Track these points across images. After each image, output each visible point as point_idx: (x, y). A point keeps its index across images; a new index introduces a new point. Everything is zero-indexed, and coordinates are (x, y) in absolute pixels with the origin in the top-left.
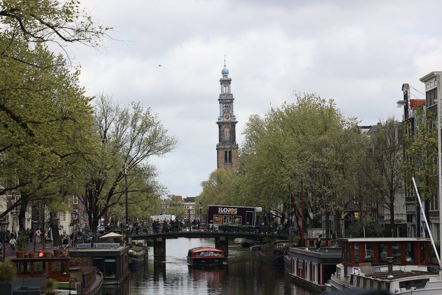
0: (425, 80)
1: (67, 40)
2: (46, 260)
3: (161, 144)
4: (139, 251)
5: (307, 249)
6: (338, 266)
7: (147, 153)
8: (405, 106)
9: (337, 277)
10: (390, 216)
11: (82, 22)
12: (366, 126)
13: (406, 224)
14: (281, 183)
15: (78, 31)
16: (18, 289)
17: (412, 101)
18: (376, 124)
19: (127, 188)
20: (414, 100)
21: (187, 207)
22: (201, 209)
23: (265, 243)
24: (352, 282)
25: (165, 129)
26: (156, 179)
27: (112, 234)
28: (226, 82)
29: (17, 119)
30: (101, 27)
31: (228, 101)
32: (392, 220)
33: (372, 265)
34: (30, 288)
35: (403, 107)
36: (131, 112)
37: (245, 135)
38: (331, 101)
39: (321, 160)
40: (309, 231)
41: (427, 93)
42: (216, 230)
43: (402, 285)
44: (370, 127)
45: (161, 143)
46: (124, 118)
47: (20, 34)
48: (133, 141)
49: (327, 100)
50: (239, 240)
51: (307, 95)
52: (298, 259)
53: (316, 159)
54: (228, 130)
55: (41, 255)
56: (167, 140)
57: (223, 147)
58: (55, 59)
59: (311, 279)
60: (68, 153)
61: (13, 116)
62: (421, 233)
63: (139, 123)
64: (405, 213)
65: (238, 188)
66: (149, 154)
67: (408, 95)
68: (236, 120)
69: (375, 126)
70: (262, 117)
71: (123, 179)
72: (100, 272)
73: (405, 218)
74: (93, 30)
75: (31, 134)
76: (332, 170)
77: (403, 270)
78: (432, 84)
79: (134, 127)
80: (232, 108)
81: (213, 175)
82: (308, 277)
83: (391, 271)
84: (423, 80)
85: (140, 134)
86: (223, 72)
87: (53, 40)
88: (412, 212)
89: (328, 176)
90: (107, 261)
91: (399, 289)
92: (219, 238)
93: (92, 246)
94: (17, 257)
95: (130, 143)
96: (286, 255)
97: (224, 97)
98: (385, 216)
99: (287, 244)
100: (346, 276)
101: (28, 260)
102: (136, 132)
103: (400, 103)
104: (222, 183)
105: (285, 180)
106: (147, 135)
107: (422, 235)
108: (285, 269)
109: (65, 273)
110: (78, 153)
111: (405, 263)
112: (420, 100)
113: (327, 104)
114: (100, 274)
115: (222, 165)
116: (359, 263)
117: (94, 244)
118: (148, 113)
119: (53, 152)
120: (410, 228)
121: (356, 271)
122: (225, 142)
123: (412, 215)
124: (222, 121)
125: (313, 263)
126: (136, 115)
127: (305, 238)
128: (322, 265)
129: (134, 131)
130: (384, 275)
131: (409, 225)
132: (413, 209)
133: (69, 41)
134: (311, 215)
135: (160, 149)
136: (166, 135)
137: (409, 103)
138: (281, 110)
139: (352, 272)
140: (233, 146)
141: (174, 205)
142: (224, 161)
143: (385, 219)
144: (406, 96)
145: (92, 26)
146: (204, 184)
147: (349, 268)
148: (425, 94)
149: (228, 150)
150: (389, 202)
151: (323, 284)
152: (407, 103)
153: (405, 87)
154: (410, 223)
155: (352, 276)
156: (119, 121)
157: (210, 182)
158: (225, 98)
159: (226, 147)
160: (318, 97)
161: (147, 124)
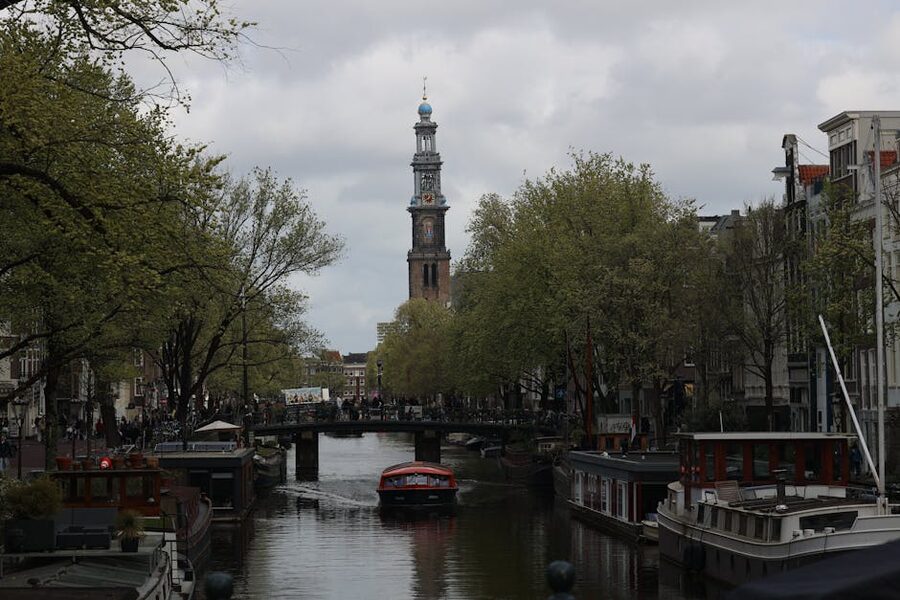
0: (829, 127)
1: (166, 47)
2: (117, 474)
3: (311, 250)
4: (270, 458)
5: (606, 454)
6: (671, 486)
7: (286, 267)
8: (788, 178)
9: (670, 508)
10: (764, 391)
11: (198, 12)
12: (708, 215)
13: (787, 406)
14: (546, 327)
15: (188, 29)
16: (65, 531)
17: (802, 168)
18: (730, 213)
19: (245, 335)
20: (805, 166)
21: (349, 372)
22: (380, 377)
23: (514, 442)
24: (700, 518)
25: (320, 220)
26: (302, 318)
27: (220, 425)
28: (426, 130)
29: (74, 201)
30: (233, 21)
31: (430, 167)
32: (769, 397)
33: (741, 486)
34: (86, 528)
35: (784, 179)
36: (255, 187)
37: (472, 233)
38: (645, 167)
39: (626, 281)
40: (601, 420)
41: (831, 152)
42: (418, 416)
43: (806, 523)
44: (715, 218)
45: (312, 248)
46: (240, 199)
47: (72, 35)
48: (257, 243)
49: (637, 166)
50: (458, 437)
51: (594, 156)
52: (587, 474)
53: (616, 280)
54: (429, 223)
55: (105, 464)
56: (323, 242)
57: (420, 256)
58: (113, 83)
59: (614, 512)
60: (172, 265)
61: (65, 195)
62: (819, 425)
63: (269, 209)
64: (787, 385)
65: (460, 335)
66: (290, 268)
67: (795, 156)
68: (447, 204)
69: (726, 218)
70: (507, 198)
71: (239, 318)
72: (207, 499)
73: (786, 395)
74: (219, 28)
75: (99, 228)
76: (646, 301)
77: (801, 494)
78: (842, 136)
79: (260, 216)
80: (439, 180)
81: (402, 311)
82: (607, 508)
83: (781, 497)
84: (824, 127)
85: (271, 230)
86: (420, 110)
87: (144, 47)
88: (801, 383)
89: (639, 313)
90: (215, 476)
91: (801, 532)
92: (423, 432)
93: (185, 447)
94: (60, 469)
95: (251, 247)
96: (557, 464)
97: (422, 160)
98: (747, 391)
99: (559, 444)
100: (688, 506)
101: (81, 475)
102: (264, 226)
103: (778, 171)
104: (420, 326)
105: (553, 321)
106: (285, 232)
107: (821, 427)
108: (555, 493)
109: (152, 500)
110: (193, 265)
111: (804, 482)
112: (818, 166)
113: (636, 173)
114: (207, 503)
115: (419, 291)
116: (715, 480)
117: (189, 443)
118: (286, 189)
119: (143, 263)
120: (797, 413)
121: (710, 497)
122: (425, 246)
123: (800, 389)
124: (419, 205)
125: (619, 482)
126: (263, 192)
127: (594, 432)
128: (637, 485)
129: (259, 225)
130: (768, 504)
131: (794, 407)
132: (803, 377)
133: (170, 48)
134: (603, 388)
135: (309, 259)
136: (322, 232)
137: (797, 171)
138: (545, 184)
139: (700, 498)
140: (440, 255)
141: (325, 369)
142: (421, 284)
143: (747, 396)
144: (790, 159)
145: (216, 19)
146: (382, 327)
147: (693, 492)
148: (828, 154)
149: (430, 263)
150: (762, 362)
151: (639, 521)
152: (790, 171)
153: (789, 141)
154: (797, 405)
155: (702, 507)
156: (231, 205)
157: (395, 325)
158: (426, 162)
159: (426, 255)
160: (619, 160)
161: (285, 211)
